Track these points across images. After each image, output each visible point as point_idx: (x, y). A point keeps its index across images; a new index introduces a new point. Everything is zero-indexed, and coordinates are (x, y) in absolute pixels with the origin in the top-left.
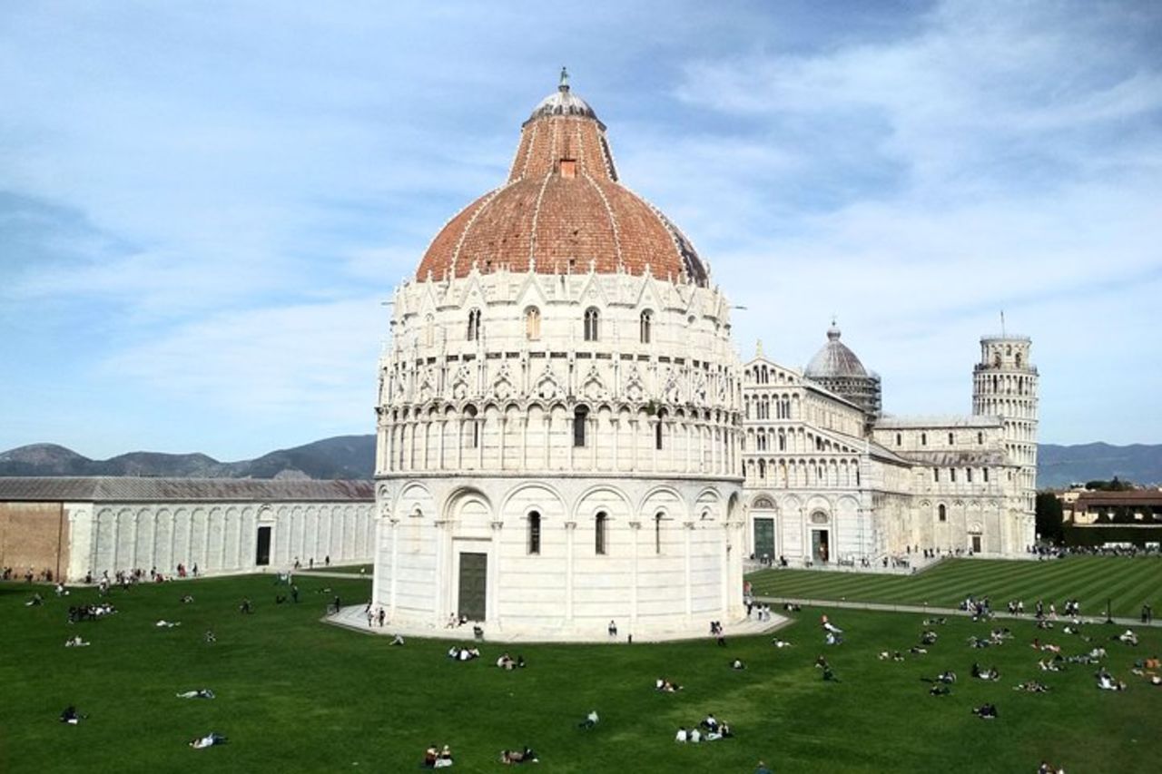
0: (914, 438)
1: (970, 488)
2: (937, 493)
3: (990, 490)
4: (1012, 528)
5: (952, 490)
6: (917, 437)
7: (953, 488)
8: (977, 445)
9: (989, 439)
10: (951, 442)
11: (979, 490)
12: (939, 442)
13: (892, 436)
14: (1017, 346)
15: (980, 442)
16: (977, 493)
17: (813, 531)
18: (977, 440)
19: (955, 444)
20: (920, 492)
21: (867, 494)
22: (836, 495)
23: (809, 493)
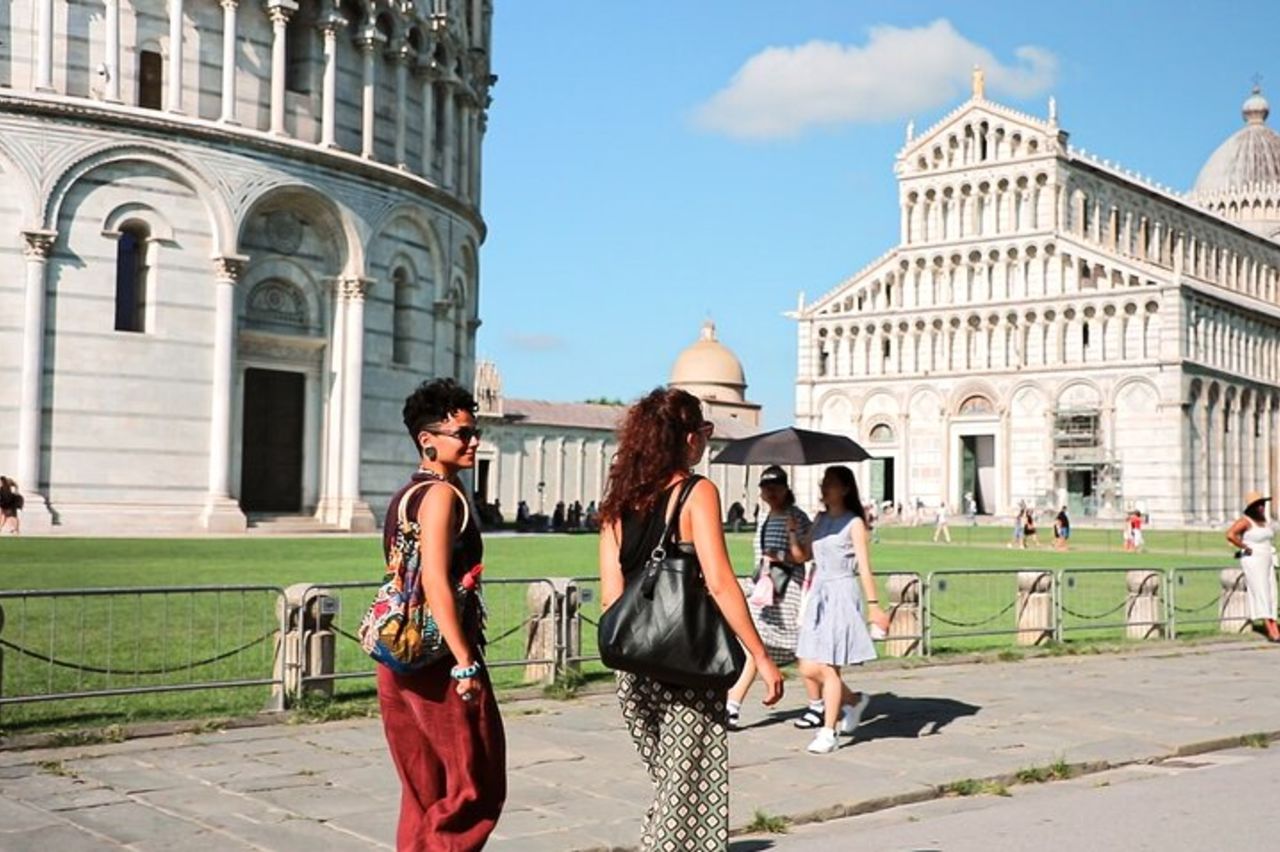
21: (1172, 371)
22: (1114, 377)
23: (1063, 378)
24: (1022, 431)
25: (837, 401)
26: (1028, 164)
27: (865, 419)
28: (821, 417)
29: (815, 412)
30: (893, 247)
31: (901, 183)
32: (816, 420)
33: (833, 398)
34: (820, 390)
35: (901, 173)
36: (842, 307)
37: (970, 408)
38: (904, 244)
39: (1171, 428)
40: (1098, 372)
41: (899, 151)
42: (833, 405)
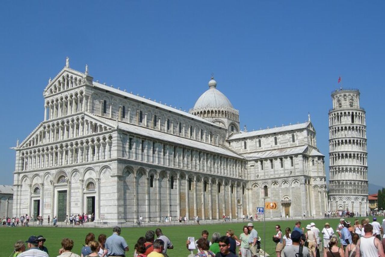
0: (255, 144)
1: (283, 172)
2: (262, 178)
3: (295, 172)
4: (315, 198)
5: (271, 175)
6: (256, 142)
7: (272, 173)
8: (292, 142)
9: (299, 138)
10: (276, 143)
11: (288, 173)
12: (269, 144)
13: (241, 144)
14: (349, 95)
15: (294, 141)
16: (287, 175)
17: (88, 198)
18: (291, 139)
19: (278, 144)
20: (252, 179)
21: (115, 163)
22: (99, 166)
23: (85, 167)
24: (74, 188)
25: (26, 179)
26: (78, 89)
27: (33, 186)
28: (21, 186)
29: (20, 183)
30: (41, 122)
31: (45, 99)
32: (20, 187)
33: (25, 179)
34: (22, 175)
35: (45, 95)
36: (28, 145)
37: (61, 180)
38: (45, 120)
39: (115, 185)
40: (94, 165)
41: (45, 88)
42: (25, 181)
